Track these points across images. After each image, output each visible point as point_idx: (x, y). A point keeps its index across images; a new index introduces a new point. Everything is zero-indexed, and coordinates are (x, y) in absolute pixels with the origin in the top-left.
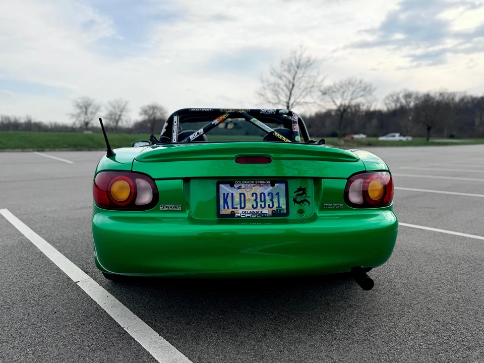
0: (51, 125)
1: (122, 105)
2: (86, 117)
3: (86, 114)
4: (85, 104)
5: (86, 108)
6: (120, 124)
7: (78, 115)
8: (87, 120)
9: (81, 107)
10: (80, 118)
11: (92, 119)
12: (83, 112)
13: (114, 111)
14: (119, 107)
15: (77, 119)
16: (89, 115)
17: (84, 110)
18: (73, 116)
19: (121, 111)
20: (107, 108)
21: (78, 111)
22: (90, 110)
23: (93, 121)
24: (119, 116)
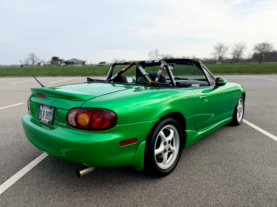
1: (243, 45)
2: (220, 54)
3: (220, 52)
4: (220, 47)
5: (220, 49)
6: (240, 57)
7: (216, 53)
8: (220, 56)
9: (217, 49)
11: (223, 55)
12: (218, 51)
13: (237, 49)
14: (240, 46)
15: (215, 55)
16: (222, 53)
17: (219, 50)
18: (212, 54)
19: (241, 49)
20: (233, 48)
21: (216, 51)
22: (222, 50)
23: (224, 56)
24: (240, 52)
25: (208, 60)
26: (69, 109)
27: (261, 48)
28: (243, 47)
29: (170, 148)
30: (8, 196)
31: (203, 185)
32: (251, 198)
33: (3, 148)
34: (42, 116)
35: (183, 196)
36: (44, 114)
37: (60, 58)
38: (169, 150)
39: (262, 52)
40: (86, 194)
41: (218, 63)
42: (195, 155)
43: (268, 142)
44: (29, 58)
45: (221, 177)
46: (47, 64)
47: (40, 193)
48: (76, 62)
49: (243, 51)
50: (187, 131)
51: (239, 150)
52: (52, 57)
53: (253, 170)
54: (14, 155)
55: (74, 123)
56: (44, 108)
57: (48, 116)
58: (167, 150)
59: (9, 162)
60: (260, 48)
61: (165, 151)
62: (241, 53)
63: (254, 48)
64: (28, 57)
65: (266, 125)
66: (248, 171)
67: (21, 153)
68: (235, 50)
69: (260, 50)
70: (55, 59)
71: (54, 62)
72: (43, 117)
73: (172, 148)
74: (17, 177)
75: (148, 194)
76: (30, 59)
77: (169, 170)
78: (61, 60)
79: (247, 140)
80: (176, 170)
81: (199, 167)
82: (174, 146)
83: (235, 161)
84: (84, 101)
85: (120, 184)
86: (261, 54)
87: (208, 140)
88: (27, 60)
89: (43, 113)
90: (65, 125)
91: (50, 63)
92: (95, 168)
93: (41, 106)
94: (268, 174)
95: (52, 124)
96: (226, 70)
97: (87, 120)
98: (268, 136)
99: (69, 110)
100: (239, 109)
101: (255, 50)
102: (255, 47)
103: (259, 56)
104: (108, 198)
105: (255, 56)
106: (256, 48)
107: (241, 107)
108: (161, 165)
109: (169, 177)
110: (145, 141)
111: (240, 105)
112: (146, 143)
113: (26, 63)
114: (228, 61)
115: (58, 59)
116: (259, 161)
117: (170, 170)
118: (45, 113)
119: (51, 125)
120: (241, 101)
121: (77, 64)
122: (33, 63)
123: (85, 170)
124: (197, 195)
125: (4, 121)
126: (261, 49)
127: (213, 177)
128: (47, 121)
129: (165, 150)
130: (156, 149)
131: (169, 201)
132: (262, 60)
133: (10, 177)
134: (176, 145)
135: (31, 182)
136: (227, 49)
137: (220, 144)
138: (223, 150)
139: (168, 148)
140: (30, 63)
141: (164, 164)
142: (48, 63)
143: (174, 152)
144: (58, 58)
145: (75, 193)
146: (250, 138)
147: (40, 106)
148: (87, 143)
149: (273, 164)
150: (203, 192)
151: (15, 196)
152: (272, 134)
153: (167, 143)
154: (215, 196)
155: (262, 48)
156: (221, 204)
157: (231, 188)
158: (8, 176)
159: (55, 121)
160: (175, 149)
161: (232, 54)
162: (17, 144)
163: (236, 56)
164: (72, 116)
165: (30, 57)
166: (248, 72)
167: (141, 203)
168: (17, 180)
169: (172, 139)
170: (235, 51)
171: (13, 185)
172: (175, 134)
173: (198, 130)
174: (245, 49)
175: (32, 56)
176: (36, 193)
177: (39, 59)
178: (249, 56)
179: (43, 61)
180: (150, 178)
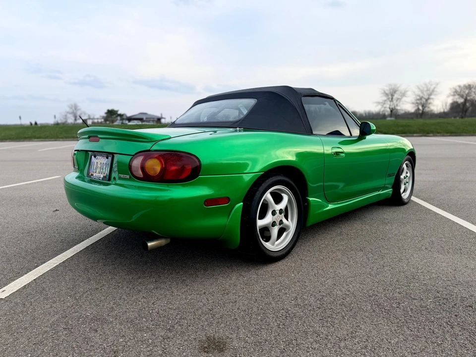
0: (366, 114)
1: (432, 88)
2: (392, 103)
3: (392, 100)
4: (391, 91)
5: (392, 95)
6: (427, 109)
7: (384, 103)
8: (392, 107)
9: (387, 95)
10: (385, 106)
11: (397, 106)
12: (389, 99)
13: (421, 95)
14: (428, 90)
15: (383, 106)
16: (395, 102)
17: (390, 97)
18: (379, 103)
19: (430, 95)
20: (414, 93)
21: (385, 98)
22: (396, 96)
23: (398, 108)
24: (427, 100)
25: (373, 114)
26: (133, 154)
27: (464, 92)
28: (433, 91)
29: (281, 220)
30: (44, 282)
31: (329, 273)
32: (399, 288)
33: (33, 230)
34: (94, 171)
35: (298, 284)
36: (96, 168)
37: (119, 113)
38: (280, 224)
39: (466, 100)
40: (156, 281)
41: (389, 119)
42: (324, 239)
43: (446, 226)
44: (68, 113)
45: (360, 265)
46: (98, 122)
47: (89, 280)
48: (146, 118)
49: (433, 99)
50: (311, 199)
51: (396, 235)
52: (106, 111)
53: (412, 257)
54: (50, 237)
55: (140, 173)
56: (97, 159)
57: (103, 169)
58: (278, 223)
59: (43, 246)
60: (462, 93)
61: (274, 224)
62: (429, 101)
63: (452, 94)
64: (68, 109)
65: (450, 205)
66: (403, 258)
67: (60, 236)
68: (419, 96)
69: (462, 96)
70: (111, 114)
71: (110, 119)
72: (96, 172)
73: (284, 221)
74: (56, 262)
75: (246, 282)
76: (70, 113)
77: (279, 254)
78: (121, 115)
79: (413, 223)
80: (292, 256)
81: (328, 253)
82: (289, 220)
83: (386, 247)
84: (154, 143)
85: (205, 270)
86: (464, 104)
87: (349, 222)
88: (66, 116)
89: (95, 166)
90: (128, 177)
91: (103, 120)
92: (169, 241)
93: (93, 157)
94: (435, 263)
95: (109, 180)
96: (400, 129)
97: (158, 168)
98: (447, 219)
99: (133, 156)
100: (405, 178)
101: (454, 95)
102: (454, 90)
103: (461, 106)
104: (187, 285)
105: (455, 107)
106: (456, 92)
107: (408, 175)
108: (268, 245)
109: (280, 264)
110: (242, 203)
111: (407, 173)
112: (244, 206)
113: (64, 121)
114: (407, 115)
115: (117, 113)
116: (423, 248)
117: (281, 253)
118: (99, 166)
119: (107, 180)
120: (407, 166)
121: (149, 121)
122: (76, 120)
123: (156, 241)
124: (319, 284)
125: (32, 199)
126: (465, 96)
127: (346, 265)
128: (102, 176)
129: (273, 222)
130: (259, 219)
131: (275, 290)
132: (468, 114)
133: (45, 262)
134: (292, 220)
135: (76, 267)
136: (403, 94)
137: (367, 227)
138: (370, 234)
139: (279, 220)
140: (71, 120)
141: (273, 244)
142: (100, 121)
143: (289, 229)
144: (117, 111)
145: (140, 280)
146: (417, 220)
147: (91, 157)
148: (158, 199)
149: (446, 252)
150: (328, 281)
151: (54, 282)
152: (456, 216)
153: (278, 212)
154: (345, 285)
155: (467, 91)
156: (353, 294)
157: (372, 277)
158: (43, 261)
159: (113, 175)
160: (292, 224)
161: (413, 103)
162: (54, 225)
163: (421, 108)
164: (137, 162)
165: (71, 111)
166: (438, 133)
167: (234, 291)
168: (56, 265)
169: (286, 208)
170: (418, 98)
171: (51, 270)
172: (290, 201)
173: (330, 202)
174: (436, 95)
175: (74, 109)
176: (84, 279)
177: (85, 114)
178: (444, 107)
179: (92, 117)
180: (251, 265)
